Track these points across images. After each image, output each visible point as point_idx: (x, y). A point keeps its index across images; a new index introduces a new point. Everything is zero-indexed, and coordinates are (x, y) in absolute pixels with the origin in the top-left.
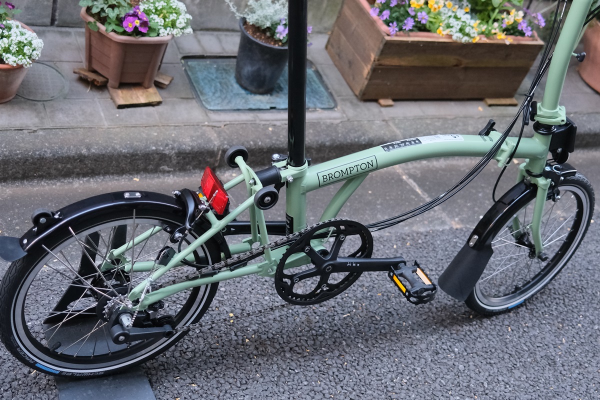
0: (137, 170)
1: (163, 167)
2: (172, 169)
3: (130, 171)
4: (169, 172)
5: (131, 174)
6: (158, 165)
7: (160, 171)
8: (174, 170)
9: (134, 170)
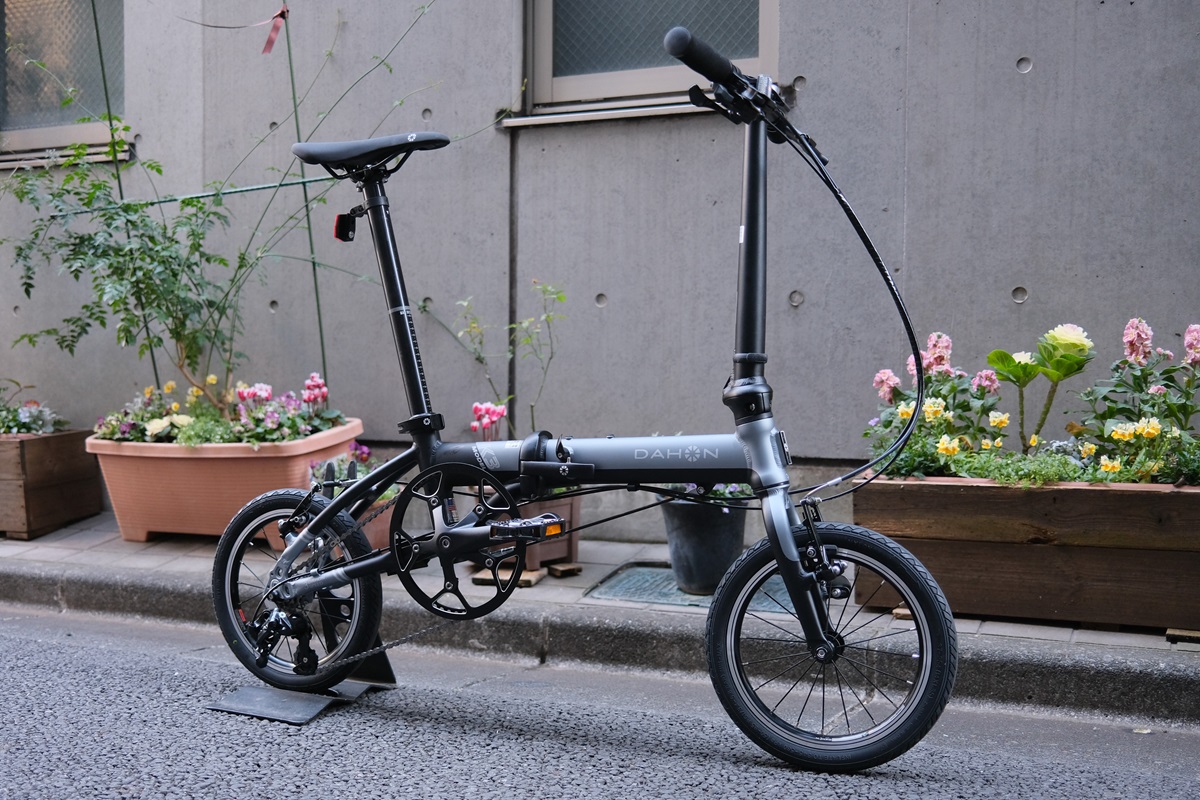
0: (440, 641)
1: (472, 641)
2: (485, 647)
3: (431, 641)
4: (481, 650)
5: (434, 646)
6: (466, 637)
7: (470, 648)
8: (488, 648)
9: (436, 641)
